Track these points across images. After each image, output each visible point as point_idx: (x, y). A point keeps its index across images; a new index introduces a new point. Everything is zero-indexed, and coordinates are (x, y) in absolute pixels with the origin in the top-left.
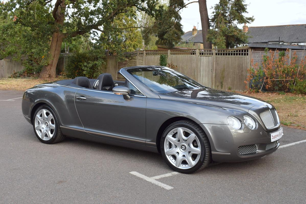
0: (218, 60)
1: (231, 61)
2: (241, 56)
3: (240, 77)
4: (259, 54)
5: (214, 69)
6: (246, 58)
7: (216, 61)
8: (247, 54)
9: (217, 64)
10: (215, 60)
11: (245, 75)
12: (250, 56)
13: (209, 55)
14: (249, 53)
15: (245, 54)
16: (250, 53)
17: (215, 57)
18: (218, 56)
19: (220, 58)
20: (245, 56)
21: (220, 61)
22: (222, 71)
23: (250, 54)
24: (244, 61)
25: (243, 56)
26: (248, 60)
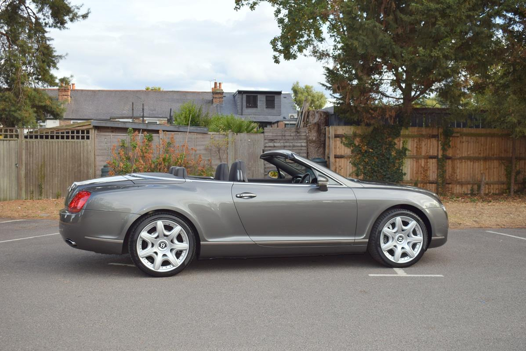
0: (32, 147)
1: (58, 148)
2: (75, 140)
3: (76, 174)
4: (109, 137)
5: (24, 162)
6: (85, 144)
7: (27, 149)
8: (88, 138)
9: (30, 154)
10: (24, 147)
11: (85, 171)
12: (93, 141)
13: (9, 139)
14: (90, 135)
15: (83, 138)
16: (93, 135)
17: (24, 141)
18: (29, 140)
19: (34, 143)
20: (83, 140)
21: (34, 149)
22: (40, 166)
23: (93, 137)
24: (82, 149)
25: (80, 140)
26: (90, 147)
